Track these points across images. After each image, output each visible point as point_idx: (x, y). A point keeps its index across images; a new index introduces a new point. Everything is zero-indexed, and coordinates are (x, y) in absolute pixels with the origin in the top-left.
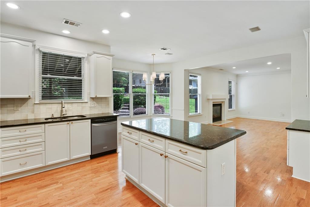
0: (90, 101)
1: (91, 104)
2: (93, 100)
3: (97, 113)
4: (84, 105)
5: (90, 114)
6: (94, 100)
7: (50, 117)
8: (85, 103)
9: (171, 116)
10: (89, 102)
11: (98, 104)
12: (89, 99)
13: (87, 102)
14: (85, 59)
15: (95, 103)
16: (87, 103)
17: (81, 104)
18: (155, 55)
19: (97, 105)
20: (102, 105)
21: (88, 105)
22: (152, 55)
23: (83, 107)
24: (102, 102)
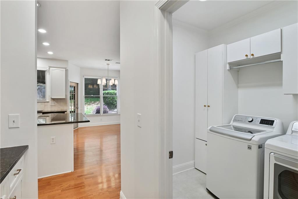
0: (51, 101)
1: (51, 103)
2: (53, 100)
4: (46, 104)
8: (47, 102)
12: (50, 99)
13: (49, 102)
14: (47, 72)
15: (55, 102)
17: (43, 103)
18: (109, 64)
19: (57, 104)
20: (61, 104)
21: (50, 104)
22: (107, 64)
23: (45, 105)
24: (61, 102)
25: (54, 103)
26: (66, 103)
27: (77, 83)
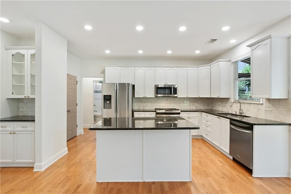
1: (266, 106)
3: (274, 120)
4: (259, 106)
6: (269, 102)
10: (265, 104)
11: (275, 108)
12: (265, 100)
15: (271, 105)
16: (262, 105)
19: (273, 109)
20: (281, 109)
21: (263, 108)
23: (258, 110)
24: (280, 105)
25: (270, 107)
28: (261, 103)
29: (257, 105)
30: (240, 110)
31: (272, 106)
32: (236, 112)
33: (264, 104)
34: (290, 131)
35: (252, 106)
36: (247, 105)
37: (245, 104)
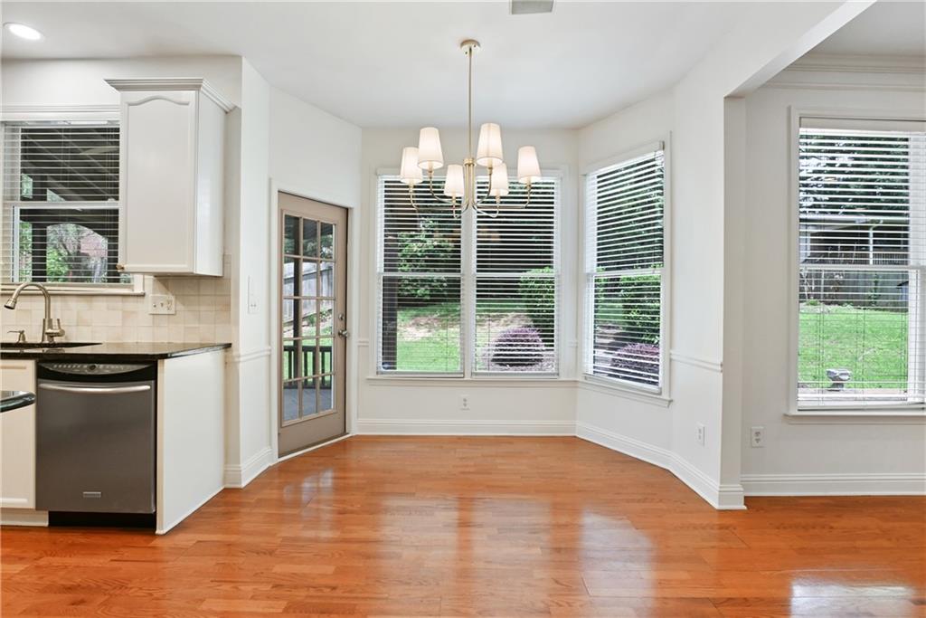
0: (154, 291)
1: (154, 301)
2: (164, 288)
3: (182, 342)
4: (131, 305)
5: (154, 344)
6: (167, 287)
7: (14, 339)
8: (135, 299)
9: (665, 396)
11: (184, 305)
12: (150, 280)
13: (143, 295)
15: (173, 298)
16: (139, 299)
17: (118, 303)
19: (180, 307)
20: (202, 308)
21: (146, 307)
22: (462, 45)
23: (126, 315)
24: (199, 295)
25: (169, 302)
26: (227, 306)
27: (347, 210)
28: (138, 291)
29: (120, 299)
30: (48, 322)
31: (176, 298)
32: (22, 333)
33: (150, 295)
34: (226, 363)
35: (101, 304)
36: (74, 304)
37: (68, 298)
